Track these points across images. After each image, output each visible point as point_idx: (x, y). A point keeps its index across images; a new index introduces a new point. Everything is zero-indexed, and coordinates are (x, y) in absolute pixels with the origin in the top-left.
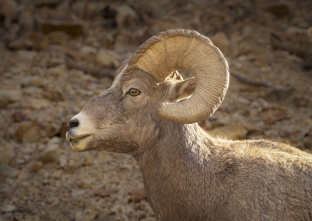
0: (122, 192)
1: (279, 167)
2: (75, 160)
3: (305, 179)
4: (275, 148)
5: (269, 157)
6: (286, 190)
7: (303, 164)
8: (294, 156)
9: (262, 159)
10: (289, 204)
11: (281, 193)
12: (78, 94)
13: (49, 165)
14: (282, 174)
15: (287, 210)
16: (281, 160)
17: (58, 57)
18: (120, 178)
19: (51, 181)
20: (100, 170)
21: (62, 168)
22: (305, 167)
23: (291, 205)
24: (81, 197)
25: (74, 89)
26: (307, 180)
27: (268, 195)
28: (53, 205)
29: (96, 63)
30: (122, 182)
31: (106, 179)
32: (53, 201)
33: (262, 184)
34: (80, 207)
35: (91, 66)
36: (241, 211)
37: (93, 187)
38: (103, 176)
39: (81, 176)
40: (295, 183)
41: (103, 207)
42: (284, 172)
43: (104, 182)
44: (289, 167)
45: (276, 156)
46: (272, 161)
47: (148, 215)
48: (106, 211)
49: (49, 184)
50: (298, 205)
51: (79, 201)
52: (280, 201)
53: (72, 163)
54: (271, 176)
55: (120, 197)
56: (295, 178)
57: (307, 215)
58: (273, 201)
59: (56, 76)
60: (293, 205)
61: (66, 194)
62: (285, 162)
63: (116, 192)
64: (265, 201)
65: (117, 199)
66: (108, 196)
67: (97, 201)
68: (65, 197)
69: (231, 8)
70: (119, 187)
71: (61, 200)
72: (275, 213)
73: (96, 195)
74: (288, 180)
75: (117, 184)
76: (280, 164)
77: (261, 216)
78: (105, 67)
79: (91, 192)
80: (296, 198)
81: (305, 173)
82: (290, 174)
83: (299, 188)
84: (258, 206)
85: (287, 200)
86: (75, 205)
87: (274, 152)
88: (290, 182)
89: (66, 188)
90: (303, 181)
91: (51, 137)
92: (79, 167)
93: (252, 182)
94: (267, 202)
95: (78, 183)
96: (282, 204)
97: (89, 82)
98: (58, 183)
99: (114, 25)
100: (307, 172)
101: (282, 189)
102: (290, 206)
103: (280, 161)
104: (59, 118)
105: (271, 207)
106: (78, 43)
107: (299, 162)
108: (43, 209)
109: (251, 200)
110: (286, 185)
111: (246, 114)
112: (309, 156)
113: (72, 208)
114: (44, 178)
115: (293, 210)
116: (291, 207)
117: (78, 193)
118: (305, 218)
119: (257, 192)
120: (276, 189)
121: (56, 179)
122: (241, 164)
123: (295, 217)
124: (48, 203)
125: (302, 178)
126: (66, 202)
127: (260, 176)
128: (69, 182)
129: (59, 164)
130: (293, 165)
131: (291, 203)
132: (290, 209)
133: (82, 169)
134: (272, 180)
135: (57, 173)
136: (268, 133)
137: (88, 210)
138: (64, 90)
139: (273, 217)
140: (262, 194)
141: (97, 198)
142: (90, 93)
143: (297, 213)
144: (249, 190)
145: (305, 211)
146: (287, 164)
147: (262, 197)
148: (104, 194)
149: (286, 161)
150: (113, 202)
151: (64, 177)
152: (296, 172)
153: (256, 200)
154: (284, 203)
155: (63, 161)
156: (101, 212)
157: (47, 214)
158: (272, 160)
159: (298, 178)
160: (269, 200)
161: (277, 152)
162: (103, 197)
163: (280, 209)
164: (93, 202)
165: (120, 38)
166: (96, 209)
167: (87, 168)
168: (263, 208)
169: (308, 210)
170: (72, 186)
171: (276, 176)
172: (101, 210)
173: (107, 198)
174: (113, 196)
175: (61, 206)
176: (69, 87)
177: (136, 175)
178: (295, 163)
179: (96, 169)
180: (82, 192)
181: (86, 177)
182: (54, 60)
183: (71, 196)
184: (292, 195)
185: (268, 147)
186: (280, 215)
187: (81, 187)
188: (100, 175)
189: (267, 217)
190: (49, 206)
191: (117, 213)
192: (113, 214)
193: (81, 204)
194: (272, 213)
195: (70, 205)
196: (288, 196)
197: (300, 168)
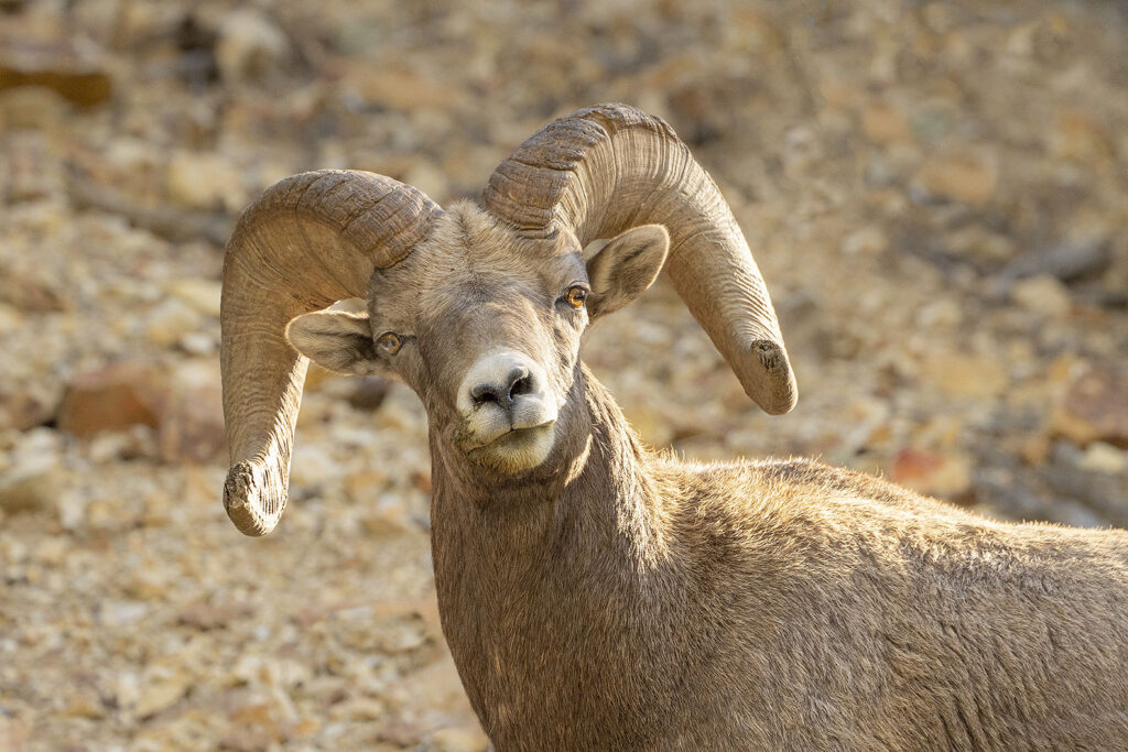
0: (267, 614)
1: (861, 550)
2: (112, 508)
3: (940, 588)
4: (842, 486)
5: (827, 515)
6: (884, 626)
7: (931, 541)
8: (903, 513)
9: (809, 523)
10: (895, 670)
11: (869, 635)
12: (111, 293)
13: (24, 520)
14: (872, 570)
15: (888, 690)
16: (866, 526)
17: (37, 171)
18: (260, 568)
19: (34, 573)
20: (194, 541)
21: (70, 533)
22: (939, 549)
23: (900, 674)
24: (132, 630)
25: (96, 276)
26: (948, 588)
27: (832, 639)
28: (40, 650)
29: (166, 194)
30: (266, 584)
31: (214, 573)
32: (42, 638)
33: (813, 599)
34: (129, 660)
35: (150, 206)
36: (752, 686)
37: (173, 595)
38: (203, 563)
39: (132, 560)
40: (911, 601)
41: (208, 663)
42: (877, 565)
43: (209, 582)
44: (891, 547)
45: (848, 515)
46: (838, 530)
47: (353, 693)
48: (218, 675)
49: (25, 581)
50: (922, 674)
51: (128, 641)
52: (866, 662)
53: (101, 517)
54: (839, 577)
55: (262, 632)
56: (909, 583)
57: (950, 704)
58: (846, 659)
59: (36, 234)
60: (908, 673)
61: (85, 616)
62: (877, 534)
63: (248, 614)
64: (823, 657)
65: (251, 638)
66: (223, 626)
67: (187, 640)
68: (80, 625)
69: (597, 32)
70: (258, 598)
71: (66, 636)
72: (852, 698)
73: (182, 622)
74: (890, 592)
75: (252, 588)
76: (862, 539)
77: (809, 704)
78: (196, 209)
79: (166, 613)
80: (917, 651)
81: (939, 567)
82: (893, 569)
83: (925, 618)
84: (801, 671)
85: (888, 658)
86: (112, 653)
87: (839, 501)
88: (896, 596)
89: (83, 596)
90: (935, 592)
91: (26, 430)
92: (124, 530)
93: (783, 592)
94: (829, 661)
95: (124, 581)
96: (872, 673)
97: (144, 256)
98: (56, 581)
99: (213, 76)
100: (946, 564)
101: (872, 619)
102: (895, 676)
103: (860, 530)
104: (51, 370)
105: (840, 679)
106: (96, 130)
107: (919, 533)
108: (12, 662)
109: (781, 650)
110: (883, 607)
111: (663, 376)
112: (945, 514)
113: (105, 663)
114: (7, 561)
115: (904, 690)
116: (899, 681)
117: (121, 615)
118: (942, 717)
119: (797, 626)
120: (855, 618)
121: (49, 565)
122: (748, 533)
123: (912, 711)
124: (25, 643)
125: (931, 583)
126: (85, 644)
127: (805, 576)
128: (94, 576)
129: (56, 515)
130: (903, 541)
131: (901, 667)
132: (897, 687)
133: (135, 538)
134: (842, 590)
135: (53, 548)
136: (737, 439)
137: (157, 669)
138: (66, 279)
139: (844, 710)
140: (814, 632)
141: (185, 631)
142: (150, 292)
143: (918, 702)
144: (775, 619)
145: (942, 692)
146: (885, 538)
147: (812, 644)
148: (206, 619)
149: (881, 528)
150: (241, 646)
151: (76, 560)
152: (912, 564)
153: (797, 652)
154: (878, 668)
155: (71, 510)
156: (200, 679)
157: (24, 679)
158: (837, 527)
159: (919, 584)
160: (833, 654)
161: (850, 501)
162: (204, 629)
163: (867, 689)
164: (173, 643)
165: (238, 118)
166: (185, 669)
167: (151, 533)
168: (816, 681)
169: (952, 690)
170: (104, 591)
171: (852, 576)
172: (200, 670)
173: (218, 634)
174: (239, 628)
175: (69, 655)
176: (80, 270)
177: (312, 562)
178: (907, 534)
179: (183, 537)
180: (134, 611)
181: (150, 564)
182: (26, 182)
183: (98, 624)
184: (905, 640)
185: (821, 483)
186: (867, 708)
187: (131, 594)
188: (194, 557)
189: (829, 708)
190: (27, 655)
191: (255, 683)
192: (242, 684)
193: (134, 651)
194: (843, 696)
195: (97, 652)
196: (889, 643)
197: (925, 551)
